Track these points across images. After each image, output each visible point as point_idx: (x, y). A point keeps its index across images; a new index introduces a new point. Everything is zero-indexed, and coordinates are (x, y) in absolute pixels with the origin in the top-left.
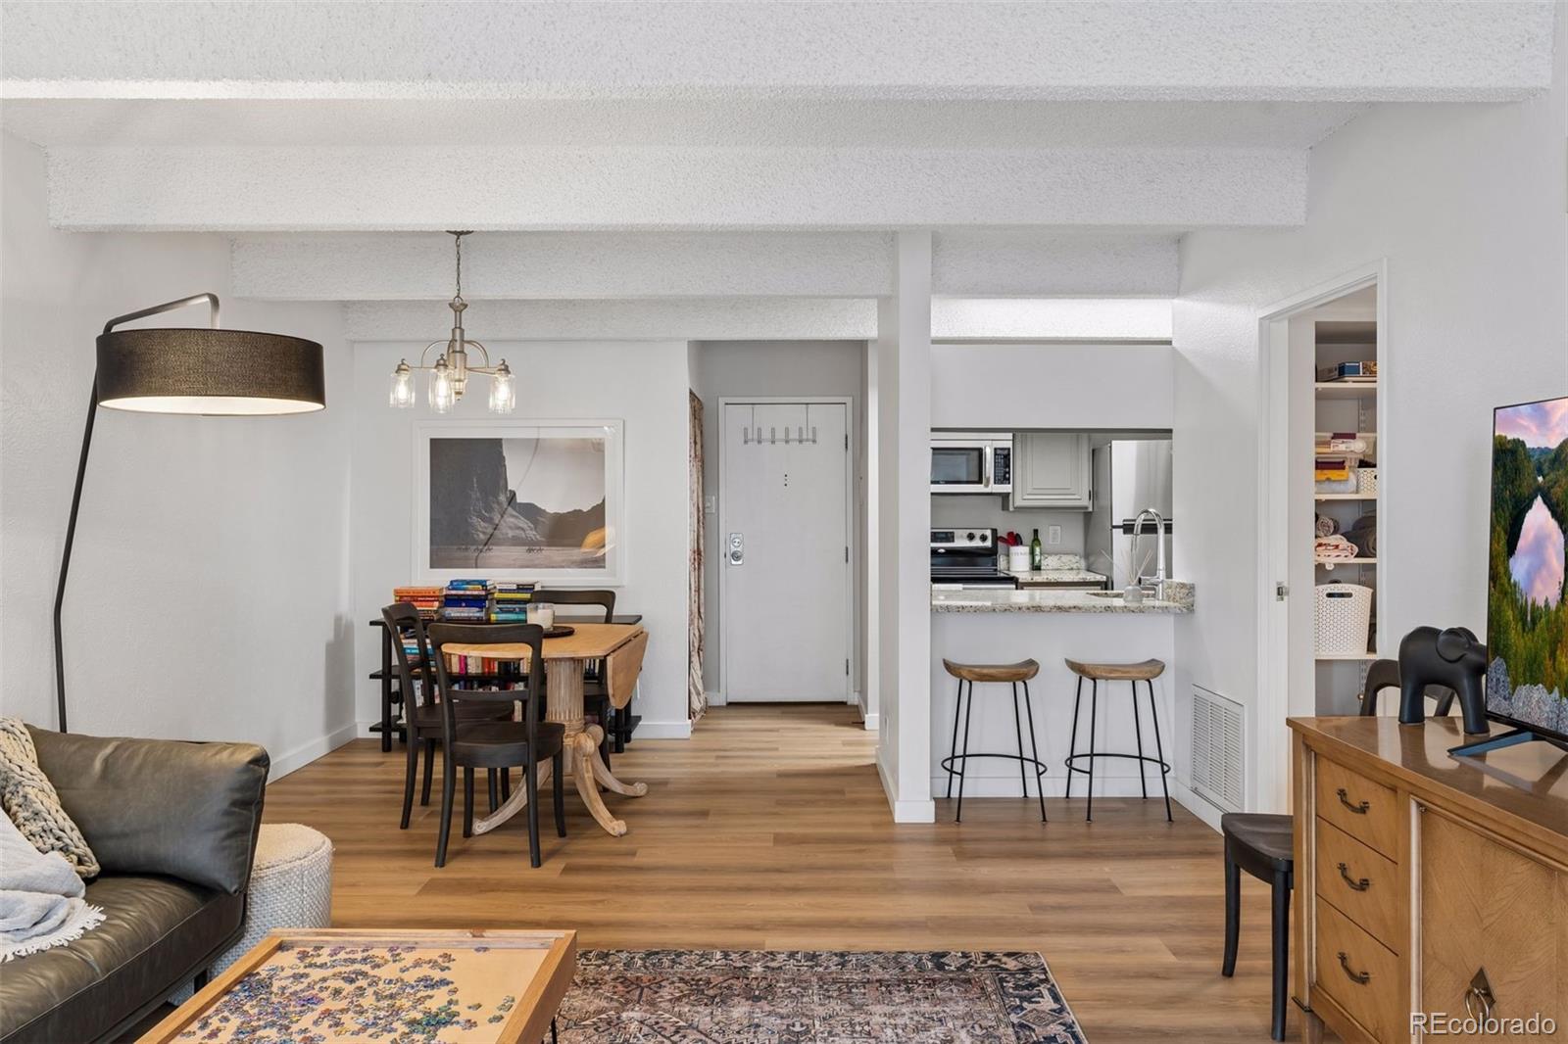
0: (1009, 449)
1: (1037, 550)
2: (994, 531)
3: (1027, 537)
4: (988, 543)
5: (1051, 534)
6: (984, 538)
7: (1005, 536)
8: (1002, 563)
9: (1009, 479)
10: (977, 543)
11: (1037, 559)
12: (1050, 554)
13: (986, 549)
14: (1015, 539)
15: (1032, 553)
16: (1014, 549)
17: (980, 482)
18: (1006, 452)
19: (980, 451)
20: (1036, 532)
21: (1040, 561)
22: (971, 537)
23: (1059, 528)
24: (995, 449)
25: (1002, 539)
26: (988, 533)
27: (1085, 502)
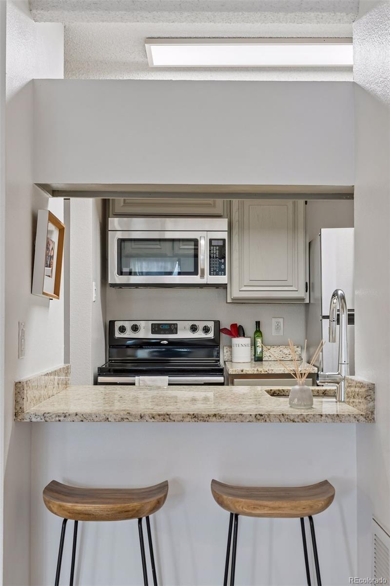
0: (224, 240)
1: (259, 340)
2: (217, 323)
3: (250, 329)
4: (211, 335)
5: (273, 327)
6: (206, 330)
7: (229, 328)
8: (224, 354)
9: (224, 270)
10: (200, 335)
11: (259, 350)
12: (273, 346)
13: (209, 340)
14: (237, 331)
15: (254, 344)
16: (237, 341)
17: (195, 273)
18: (221, 243)
19: (196, 242)
20: (258, 324)
21: (262, 352)
22: (194, 329)
23: (281, 320)
24: (211, 240)
25: (225, 331)
26: (211, 325)
27: (301, 293)
